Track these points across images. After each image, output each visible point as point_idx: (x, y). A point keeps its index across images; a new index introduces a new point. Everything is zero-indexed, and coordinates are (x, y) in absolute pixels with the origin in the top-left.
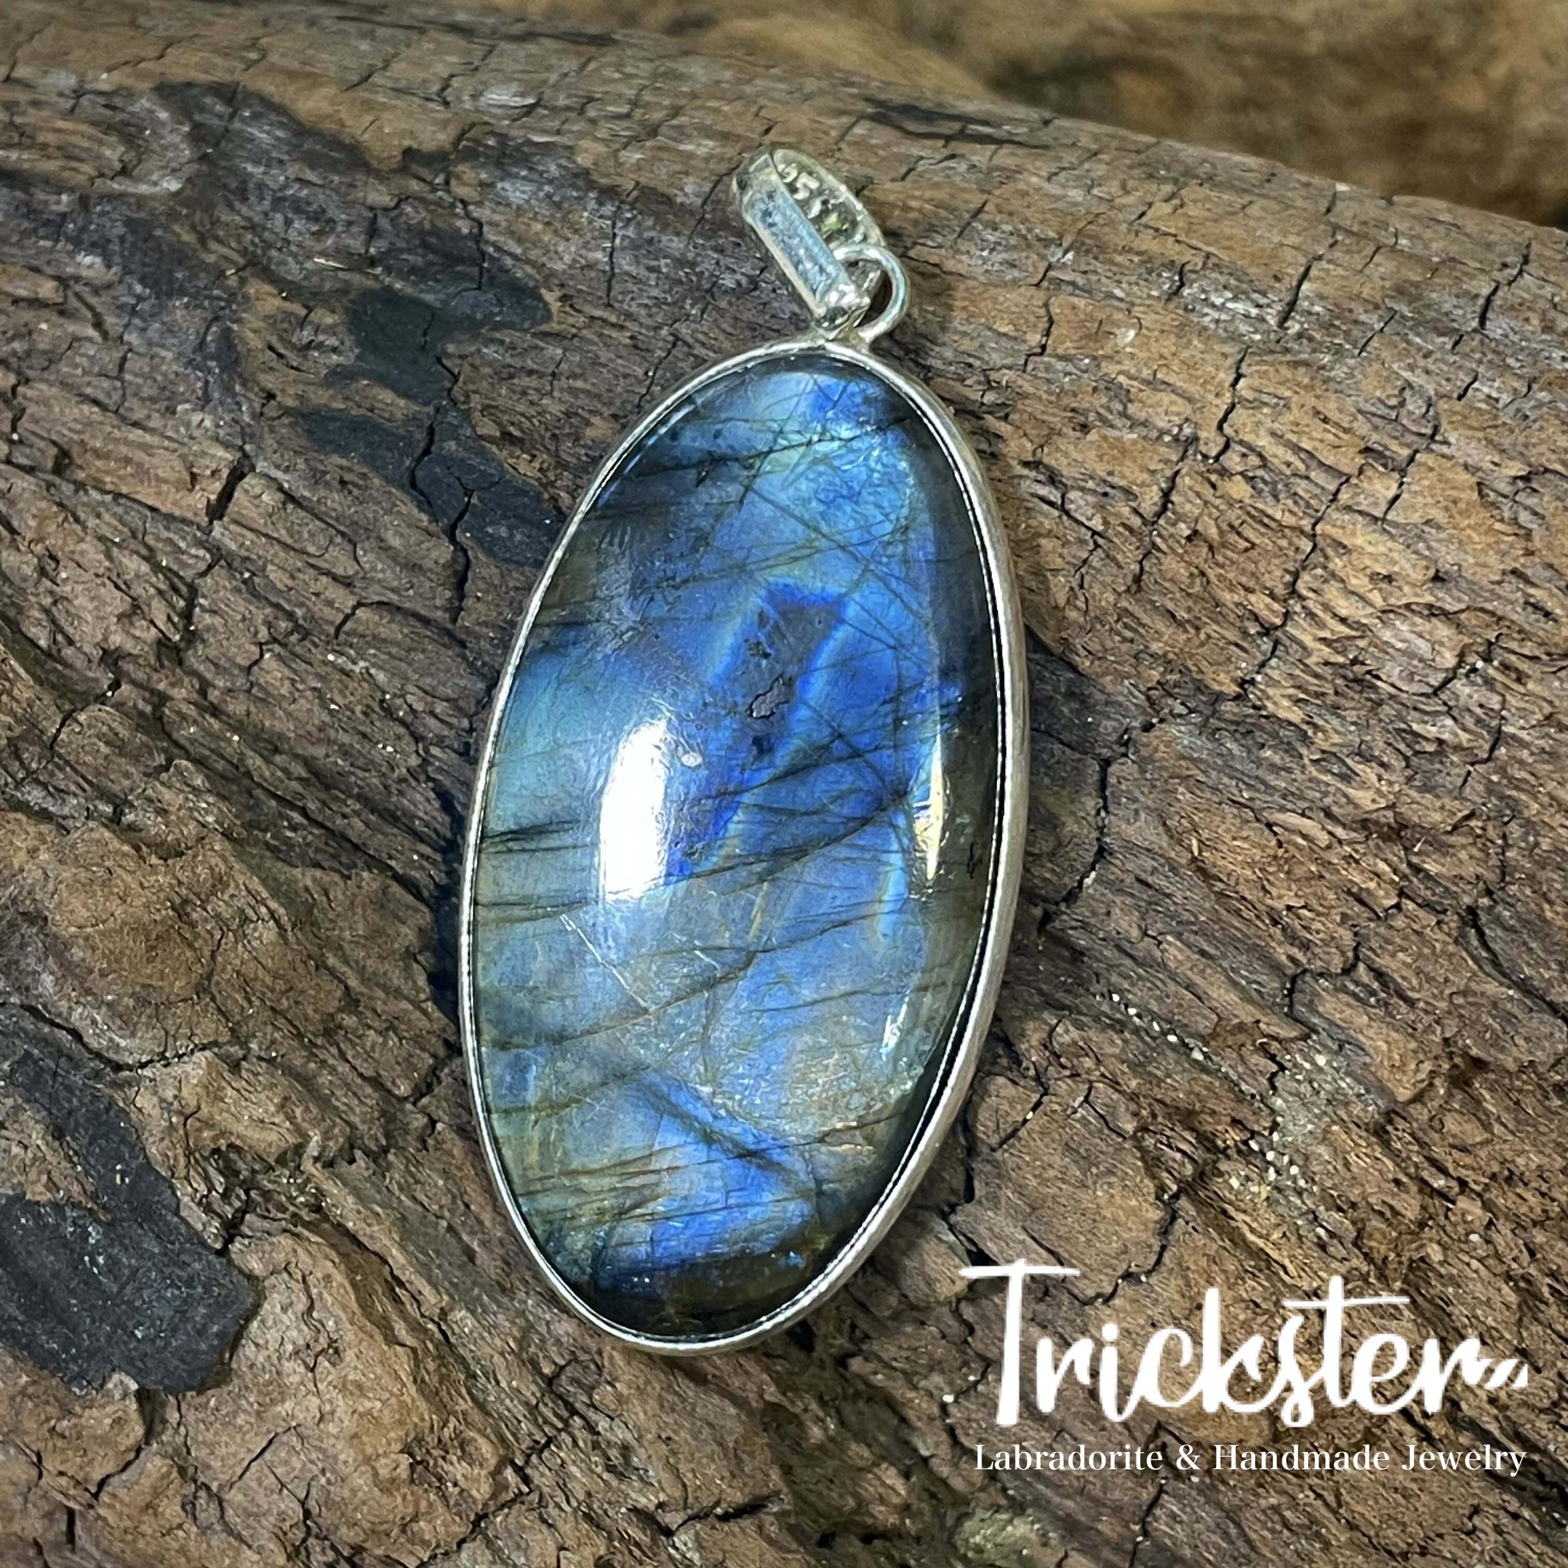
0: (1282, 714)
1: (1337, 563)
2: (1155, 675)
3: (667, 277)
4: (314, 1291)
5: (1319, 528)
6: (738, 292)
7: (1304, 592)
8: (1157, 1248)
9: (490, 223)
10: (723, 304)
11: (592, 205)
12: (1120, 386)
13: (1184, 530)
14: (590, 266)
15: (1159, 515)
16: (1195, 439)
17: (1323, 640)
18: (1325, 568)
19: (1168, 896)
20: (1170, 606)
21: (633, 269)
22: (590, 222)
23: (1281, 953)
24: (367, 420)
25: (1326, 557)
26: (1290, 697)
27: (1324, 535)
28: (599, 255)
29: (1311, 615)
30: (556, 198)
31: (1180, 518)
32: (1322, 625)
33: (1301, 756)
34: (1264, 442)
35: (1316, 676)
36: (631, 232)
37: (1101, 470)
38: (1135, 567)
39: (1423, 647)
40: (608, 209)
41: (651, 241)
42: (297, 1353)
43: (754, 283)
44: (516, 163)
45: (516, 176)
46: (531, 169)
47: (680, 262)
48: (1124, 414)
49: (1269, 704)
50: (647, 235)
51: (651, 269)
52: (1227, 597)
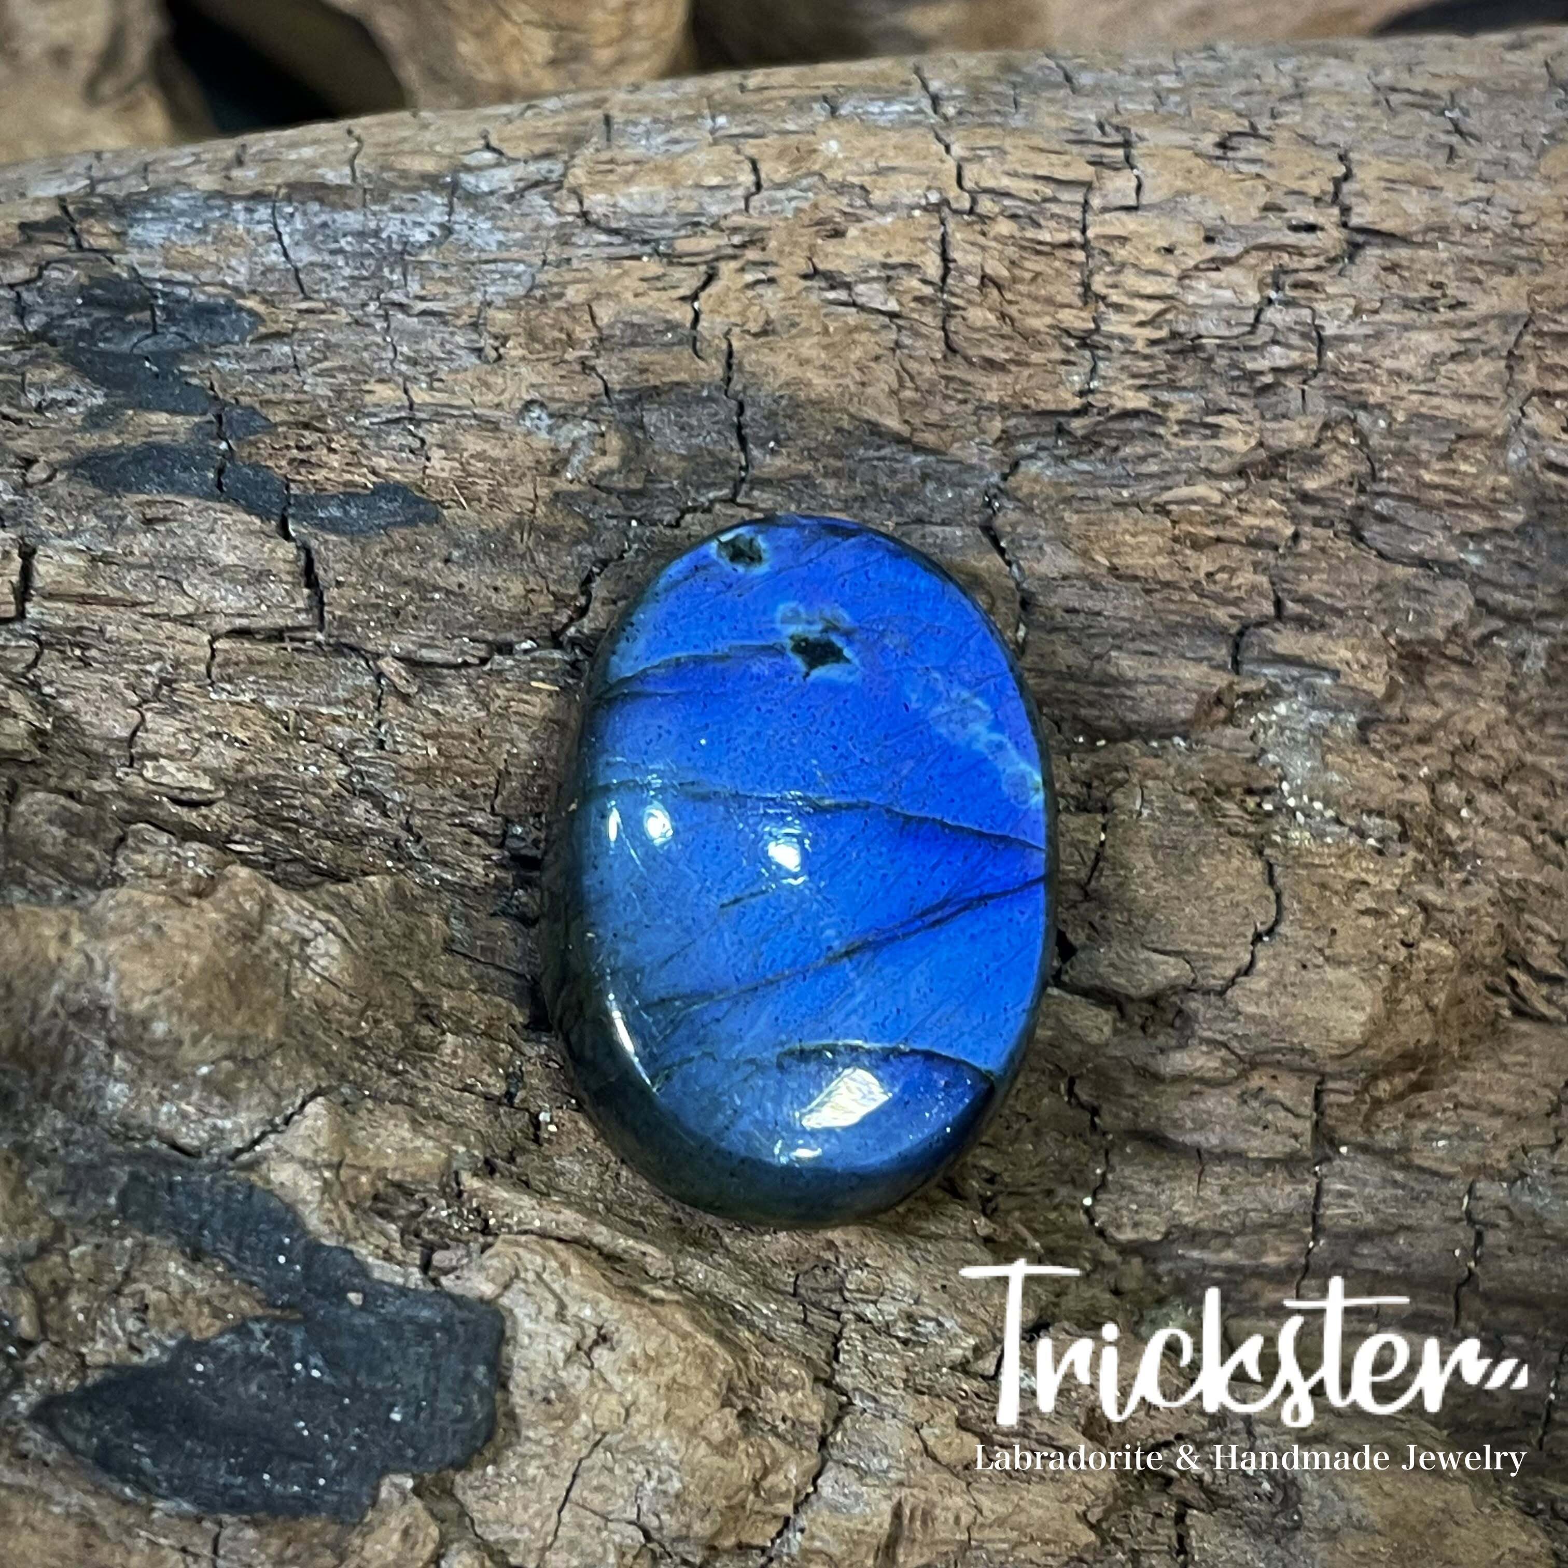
0: (1131, 405)
1: (1121, 253)
2: (996, 426)
3: (355, 255)
4: (556, 1287)
5: (1090, 233)
6: (433, 242)
7: (1104, 291)
8: (1273, 897)
9: (143, 265)
10: (425, 257)
11: (242, 216)
12: (853, 186)
13: (974, 281)
14: (269, 270)
15: (944, 279)
16: (945, 202)
17: (1141, 324)
18: (1112, 264)
19: (1099, 614)
20: (987, 353)
21: (316, 258)
22: (248, 231)
23: (1221, 615)
24: (151, 446)
25: (1106, 254)
26: (1130, 388)
27: (1098, 237)
28: (273, 257)
29: (1118, 307)
30: (198, 225)
31: (963, 272)
32: (1132, 310)
33: (1161, 437)
34: (1006, 183)
35: (1146, 357)
36: (299, 224)
37: (878, 256)
38: (941, 333)
39: (1227, 295)
40: (263, 212)
41: (324, 225)
42: (568, 1359)
43: (447, 230)
44: (135, 210)
45: (144, 220)
46: (154, 210)
47: (361, 235)
48: (870, 206)
49: (1115, 401)
50: (317, 221)
51: (333, 252)
52: (1038, 323)
